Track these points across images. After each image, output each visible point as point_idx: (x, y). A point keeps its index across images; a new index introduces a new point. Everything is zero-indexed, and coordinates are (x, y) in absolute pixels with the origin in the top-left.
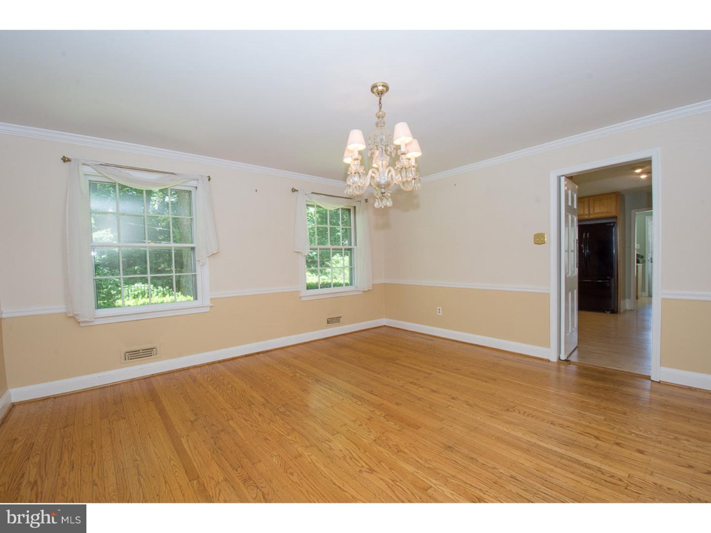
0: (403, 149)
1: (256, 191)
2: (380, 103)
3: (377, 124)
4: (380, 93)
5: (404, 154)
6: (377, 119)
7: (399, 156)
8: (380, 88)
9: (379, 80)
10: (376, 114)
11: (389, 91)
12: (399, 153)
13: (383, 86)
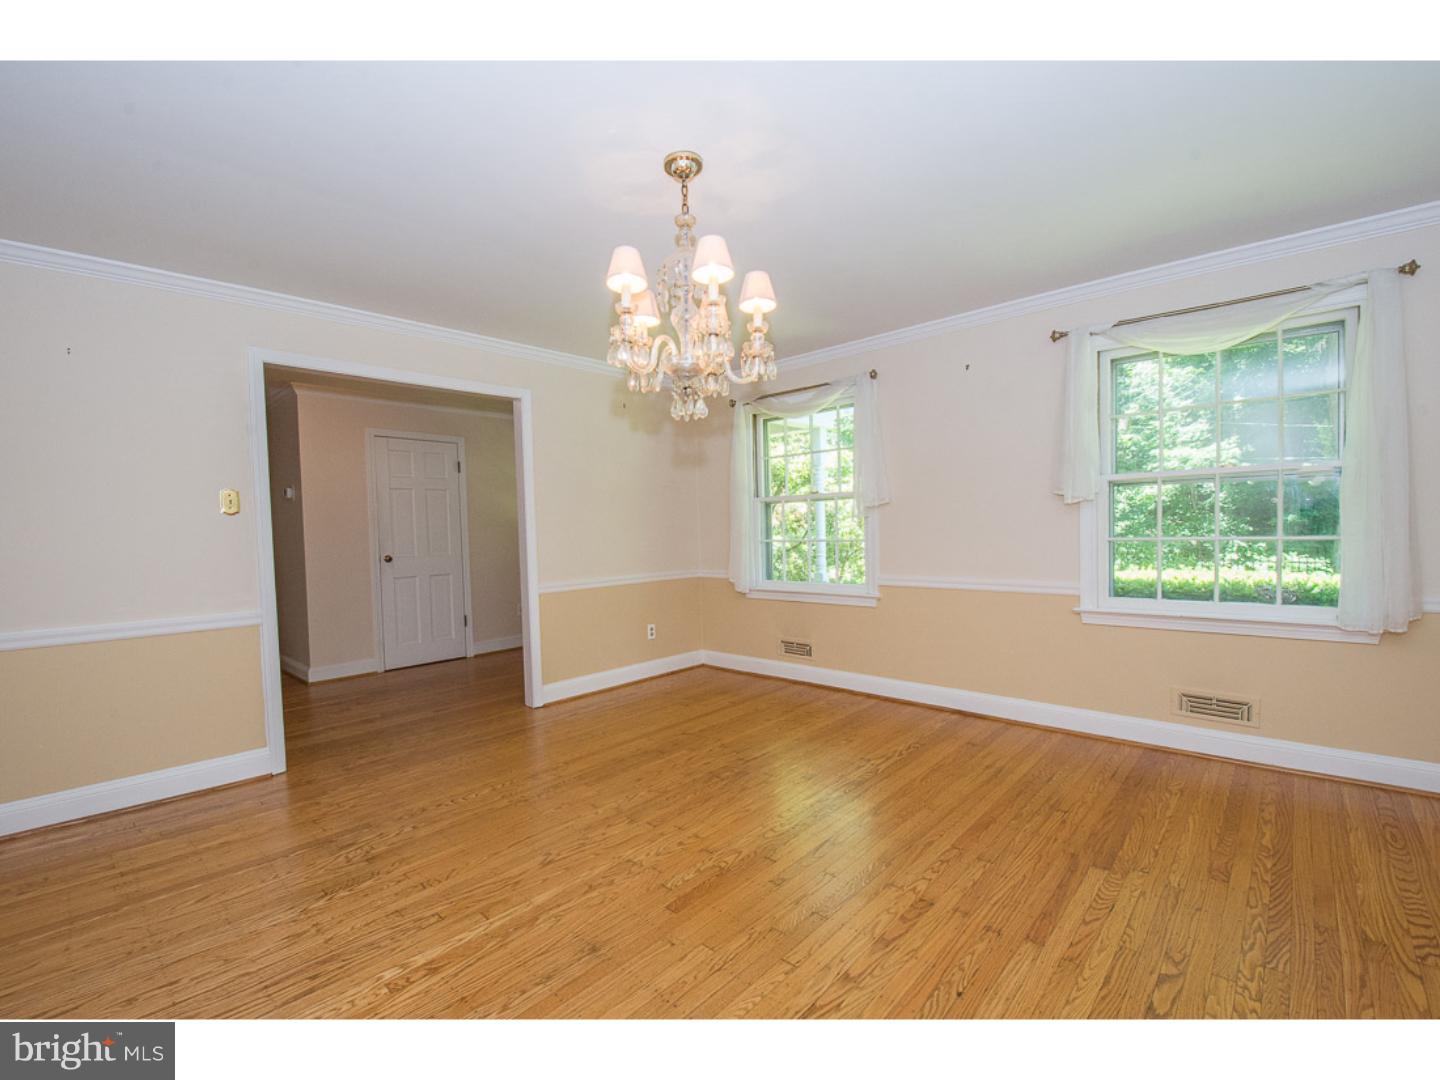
0: (626, 302)
1: (967, 367)
2: (685, 196)
3: (678, 240)
4: (683, 176)
5: (628, 312)
6: (677, 229)
7: (620, 316)
8: (683, 163)
9: (680, 144)
10: (676, 218)
11: (703, 170)
12: (619, 309)
13: (687, 158)
